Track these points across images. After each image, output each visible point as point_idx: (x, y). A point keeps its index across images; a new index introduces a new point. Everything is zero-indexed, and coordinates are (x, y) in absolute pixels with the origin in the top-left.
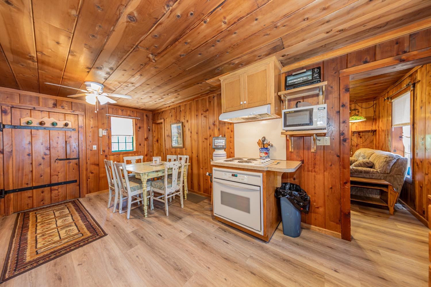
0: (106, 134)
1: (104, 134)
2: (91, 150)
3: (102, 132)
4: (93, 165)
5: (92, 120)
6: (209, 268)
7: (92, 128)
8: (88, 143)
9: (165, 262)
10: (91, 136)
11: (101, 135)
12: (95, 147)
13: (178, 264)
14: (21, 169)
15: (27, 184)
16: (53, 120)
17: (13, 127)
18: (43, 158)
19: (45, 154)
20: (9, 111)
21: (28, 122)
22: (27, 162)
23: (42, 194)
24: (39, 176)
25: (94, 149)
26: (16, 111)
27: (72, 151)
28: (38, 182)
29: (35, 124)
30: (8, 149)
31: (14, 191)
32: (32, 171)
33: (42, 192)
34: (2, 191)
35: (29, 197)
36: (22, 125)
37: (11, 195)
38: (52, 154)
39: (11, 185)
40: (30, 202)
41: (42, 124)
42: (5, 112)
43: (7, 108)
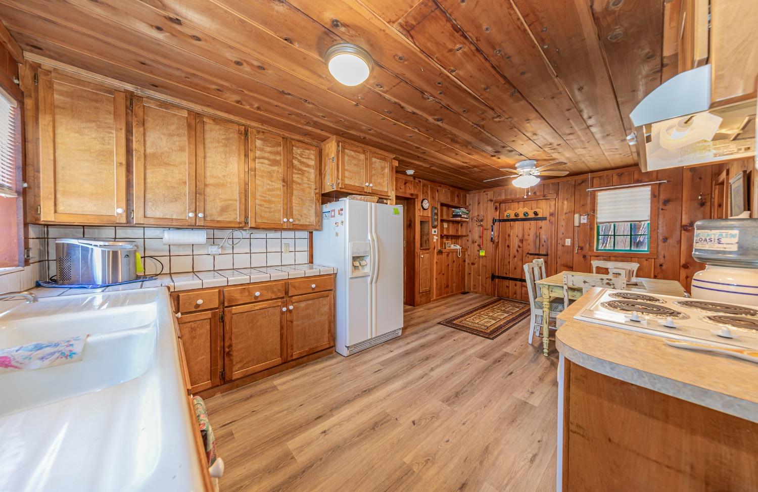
0: (585, 221)
1: (583, 221)
2: (563, 246)
3: (580, 219)
4: (564, 266)
5: (566, 203)
6: (464, 424)
7: (566, 214)
8: (560, 235)
9: (466, 384)
10: (564, 226)
11: (577, 224)
12: (568, 242)
13: (465, 394)
14: (503, 259)
15: (506, 274)
16: (526, 210)
17: (500, 221)
18: (517, 251)
19: (519, 247)
20: (498, 207)
21: (507, 216)
22: (507, 253)
23: (515, 287)
24: (514, 268)
25: (566, 244)
26: (503, 206)
27: (541, 245)
28: (513, 274)
29: (512, 217)
30: (497, 241)
31: (498, 277)
32: (509, 262)
33: (516, 285)
34: (493, 274)
35: (507, 287)
36: (505, 218)
37: (497, 280)
38: (524, 248)
39: (497, 272)
40: (507, 291)
41: (516, 215)
42: (496, 209)
43: (498, 204)
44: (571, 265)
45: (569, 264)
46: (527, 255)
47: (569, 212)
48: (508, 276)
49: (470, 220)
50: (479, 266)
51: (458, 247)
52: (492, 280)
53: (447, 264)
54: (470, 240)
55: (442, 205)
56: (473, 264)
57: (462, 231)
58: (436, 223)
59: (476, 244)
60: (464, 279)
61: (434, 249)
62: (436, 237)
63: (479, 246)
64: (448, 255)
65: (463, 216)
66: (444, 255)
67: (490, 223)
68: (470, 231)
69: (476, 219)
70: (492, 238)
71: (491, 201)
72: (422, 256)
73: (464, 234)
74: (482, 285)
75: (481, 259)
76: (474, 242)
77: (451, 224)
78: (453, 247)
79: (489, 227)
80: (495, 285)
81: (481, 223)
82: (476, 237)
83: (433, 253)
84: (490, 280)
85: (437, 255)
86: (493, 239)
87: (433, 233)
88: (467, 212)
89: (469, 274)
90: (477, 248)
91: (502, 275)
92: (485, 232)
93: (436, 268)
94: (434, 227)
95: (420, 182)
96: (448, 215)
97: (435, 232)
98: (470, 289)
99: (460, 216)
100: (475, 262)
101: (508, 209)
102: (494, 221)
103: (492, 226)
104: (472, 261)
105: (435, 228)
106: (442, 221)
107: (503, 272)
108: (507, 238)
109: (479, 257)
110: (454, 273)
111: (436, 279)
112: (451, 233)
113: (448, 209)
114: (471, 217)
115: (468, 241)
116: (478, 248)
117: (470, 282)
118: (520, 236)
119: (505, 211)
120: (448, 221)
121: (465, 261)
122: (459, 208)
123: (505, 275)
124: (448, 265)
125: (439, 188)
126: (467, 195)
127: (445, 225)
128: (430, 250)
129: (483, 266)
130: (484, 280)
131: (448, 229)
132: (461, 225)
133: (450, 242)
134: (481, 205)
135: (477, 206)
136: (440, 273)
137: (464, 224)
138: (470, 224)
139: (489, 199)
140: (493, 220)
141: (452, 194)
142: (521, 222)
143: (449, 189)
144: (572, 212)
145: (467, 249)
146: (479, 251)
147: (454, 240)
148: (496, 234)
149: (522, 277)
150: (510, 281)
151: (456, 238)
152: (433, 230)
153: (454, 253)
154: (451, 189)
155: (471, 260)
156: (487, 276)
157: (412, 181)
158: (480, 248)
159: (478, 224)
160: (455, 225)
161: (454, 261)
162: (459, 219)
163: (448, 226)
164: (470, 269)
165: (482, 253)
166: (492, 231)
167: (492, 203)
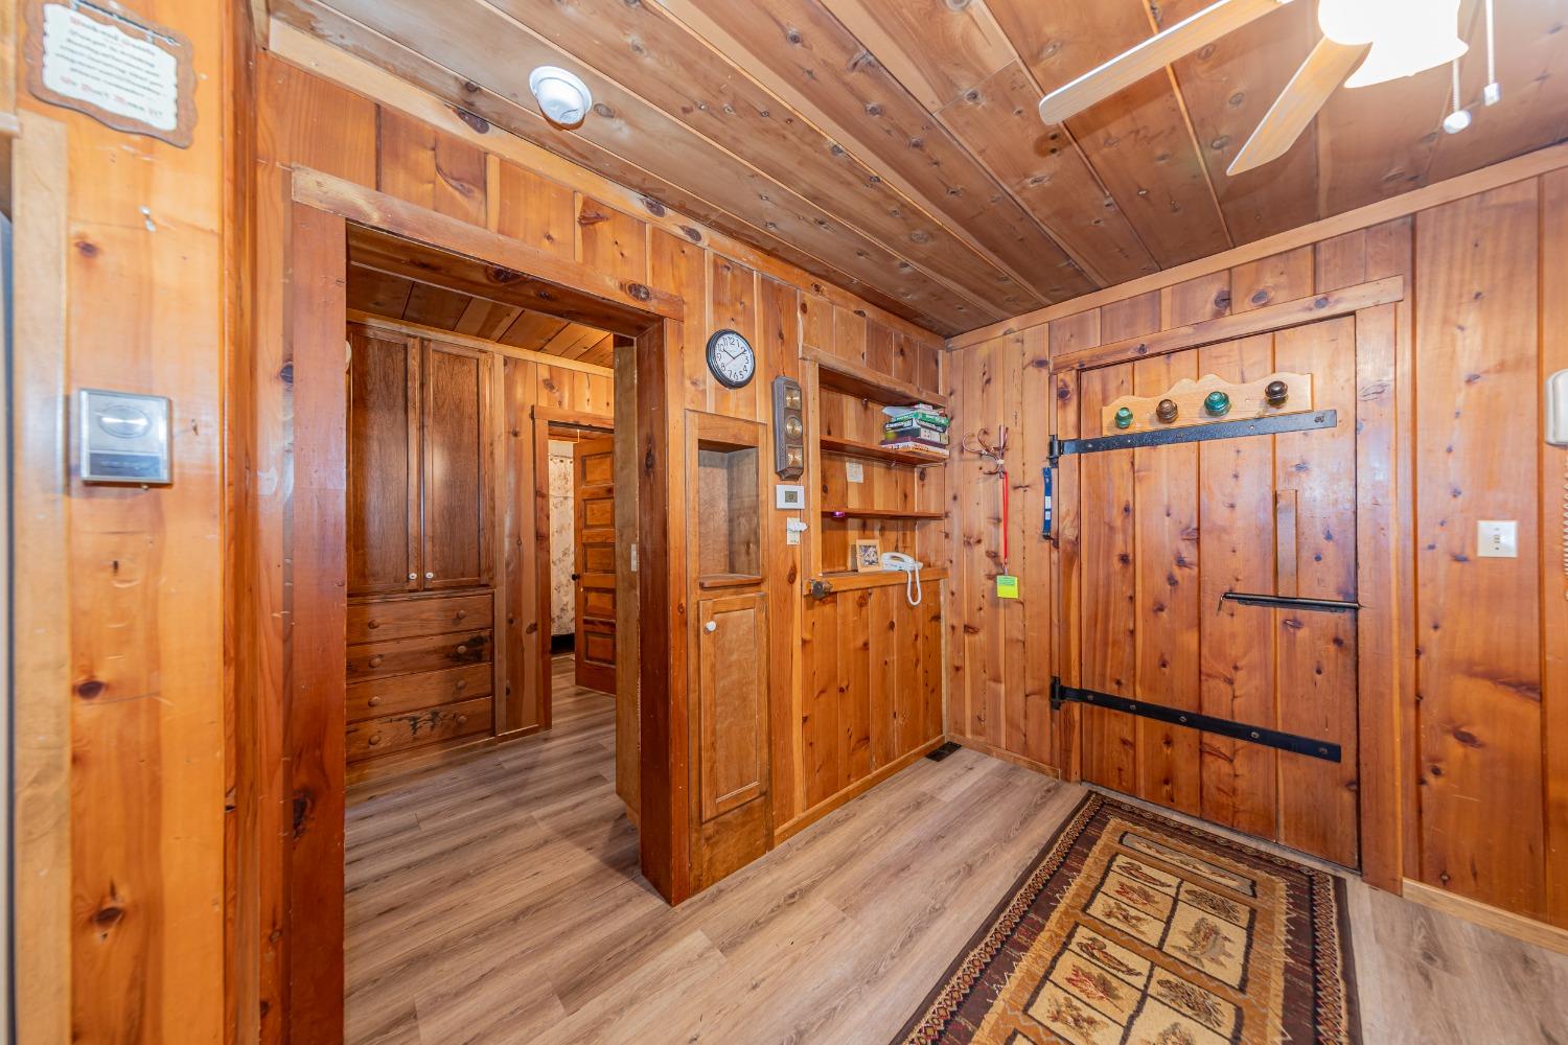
2: (1460, 558)
4: (1474, 674)
5: (1472, 318)
7: (1471, 379)
10: (1462, 450)
12: (1501, 536)
14: (1100, 617)
15: (1119, 683)
16: (1211, 383)
17: (1082, 447)
18: (1172, 581)
19: (1181, 563)
20: (1072, 386)
21: (1118, 418)
22: (1120, 588)
23: (1167, 751)
24: (1156, 661)
25: (1485, 550)
26: (1093, 380)
27: (1307, 554)
28: (1152, 689)
29: (1143, 422)
30: (1068, 533)
31: (1082, 695)
32: (1132, 633)
33: (1169, 742)
34: (1055, 681)
35: (1124, 742)
36: (1106, 433)
37: (1076, 708)
38: (1209, 565)
39: (1075, 673)
40: (1127, 765)
41: (1165, 413)
42: (1063, 394)
43: (1069, 378)
44: (1532, 673)
45: (1507, 664)
46: (1227, 604)
47: (1502, 367)
48: (1127, 695)
49: (956, 454)
50: (993, 637)
51: (909, 563)
52: (1055, 706)
53: (860, 643)
54: (956, 533)
55: (832, 381)
56: (969, 629)
57: (925, 498)
58: (795, 457)
59: (981, 549)
60: (935, 690)
61: (792, 579)
62: (795, 525)
63: (993, 555)
64: (862, 603)
65: (924, 434)
66: (846, 605)
67: (1037, 459)
68: (955, 498)
69: (978, 447)
70: (1047, 524)
71: (1041, 363)
72: (711, 626)
73: (933, 510)
74: (1010, 722)
75: (1002, 610)
76: (970, 541)
77: (878, 470)
78: (887, 562)
79: (1034, 475)
80: (1067, 727)
81: (1001, 462)
82: (980, 520)
83: (786, 601)
84: (1044, 703)
85: (810, 606)
86: (1054, 525)
87: (782, 503)
88: (943, 421)
89: (957, 669)
90: (985, 566)
91: (1098, 689)
92: (1016, 498)
93: (805, 666)
94: (790, 474)
95: (696, 236)
96: (866, 432)
97: (791, 497)
98: (962, 733)
99: (913, 434)
100: (976, 623)
101: (1118, 390)
102: (1055, 449)
103: (1047, 473)
104: (966, 619)
105: (795, 478)
106: (833, 450)
107: (1103, 675)
108: (1118, 523)
109: (996, 602)
110: (894, 673)
111: (805, 719)
112: (879, 506)
113: (866, 407)
114: (955, 442)
115: (947, 536)
116: (987, 565)
117: (957, 705)
118: (1187, 514)
119: (1105, 401)
120: (864, 455)
121: (937, 618)
122: (910, 403)
123: (1111, 689)
124: (866, 645)
125: (810, 297)
126: (941, 354)
127: (854, 472)
128: (764, 588)
129: (1009, 642)
130: (1019, 698)
131: (866, 487)
132: (922, 476)
133: (876, 542)
134: (996, 387)
135: (978, 393)
136: (825, 686)
137: (931, 471)
138: (956, 466)
139: (1028, 358)
140: (1051, 445)
141: (877, 334)
142: (1185, 450)
143: (860, 313)
144: (1519, 364)
145: (944, 570)
146: (992, 577)
147: (892, 536)
148: (1067, 505)
149: (1200, 706)
150: (1141, 720)
151: (901, 523)
152: (783, 489)
153: (894, 592)
154: (871, 312)
155: (959, 614)
156: (1031, 686)
157: (642, 223)
158: (998, 564)
159: (986, 470)
160: (898, 473)
161: (892, 625)
162: (911, 445)
163: (868, 477)
164: (959, 648)
165: (1008, 589)
166: (1048, 492)
167: (1045, 373)
